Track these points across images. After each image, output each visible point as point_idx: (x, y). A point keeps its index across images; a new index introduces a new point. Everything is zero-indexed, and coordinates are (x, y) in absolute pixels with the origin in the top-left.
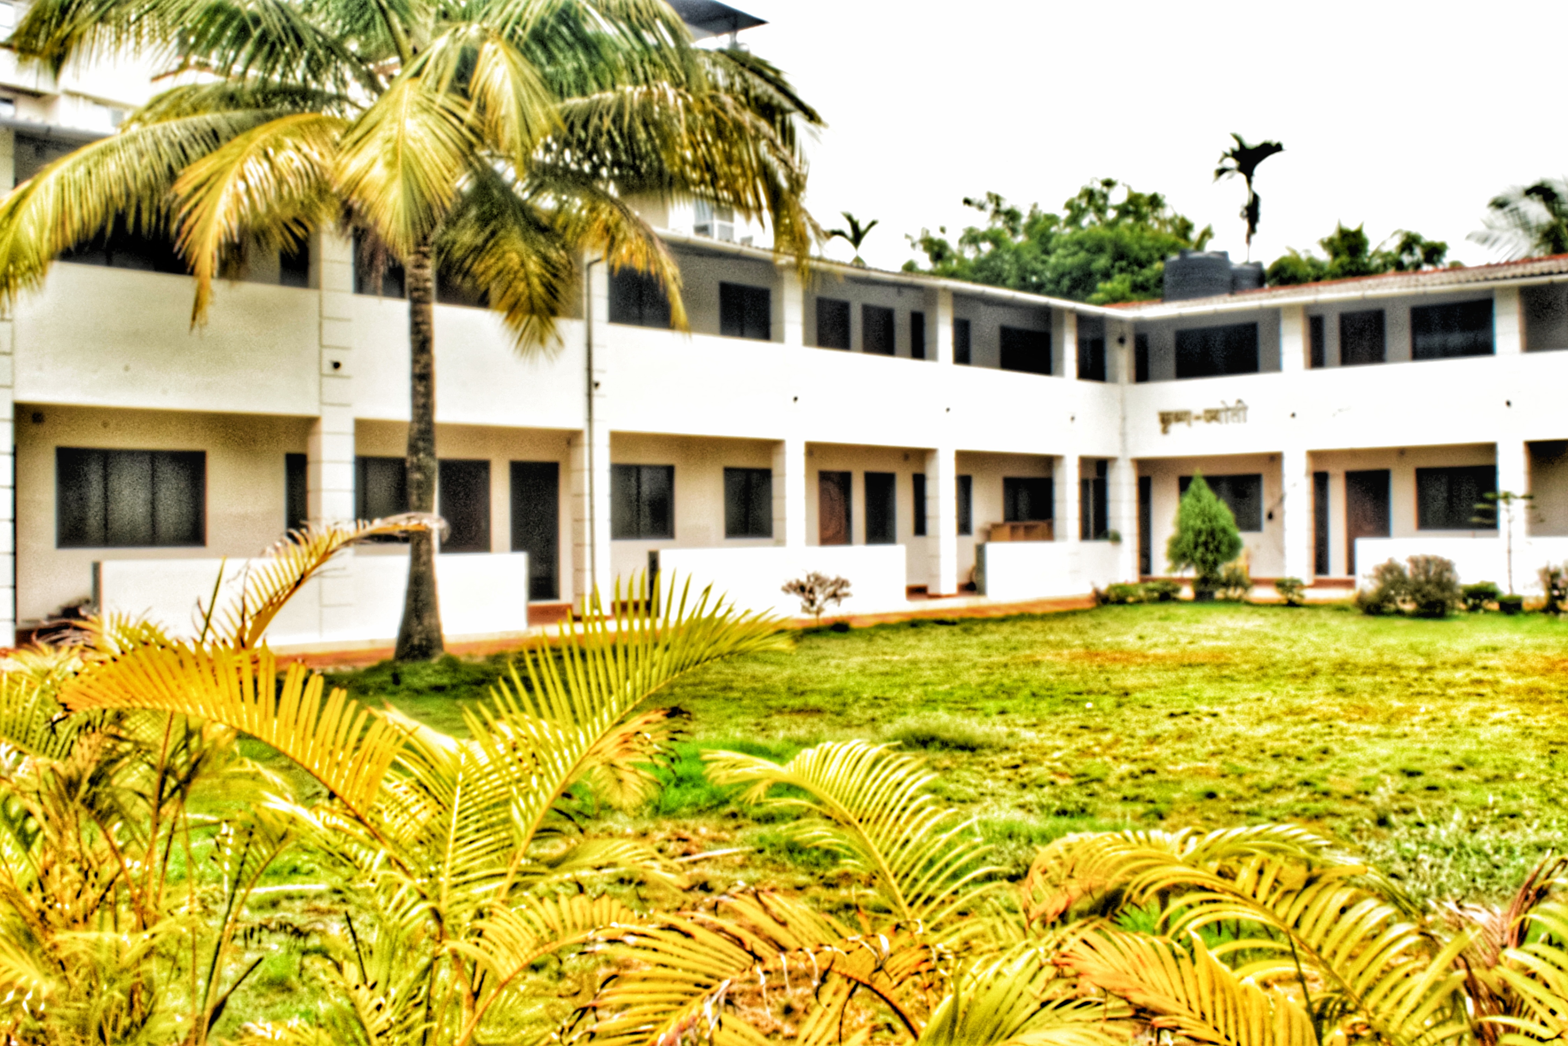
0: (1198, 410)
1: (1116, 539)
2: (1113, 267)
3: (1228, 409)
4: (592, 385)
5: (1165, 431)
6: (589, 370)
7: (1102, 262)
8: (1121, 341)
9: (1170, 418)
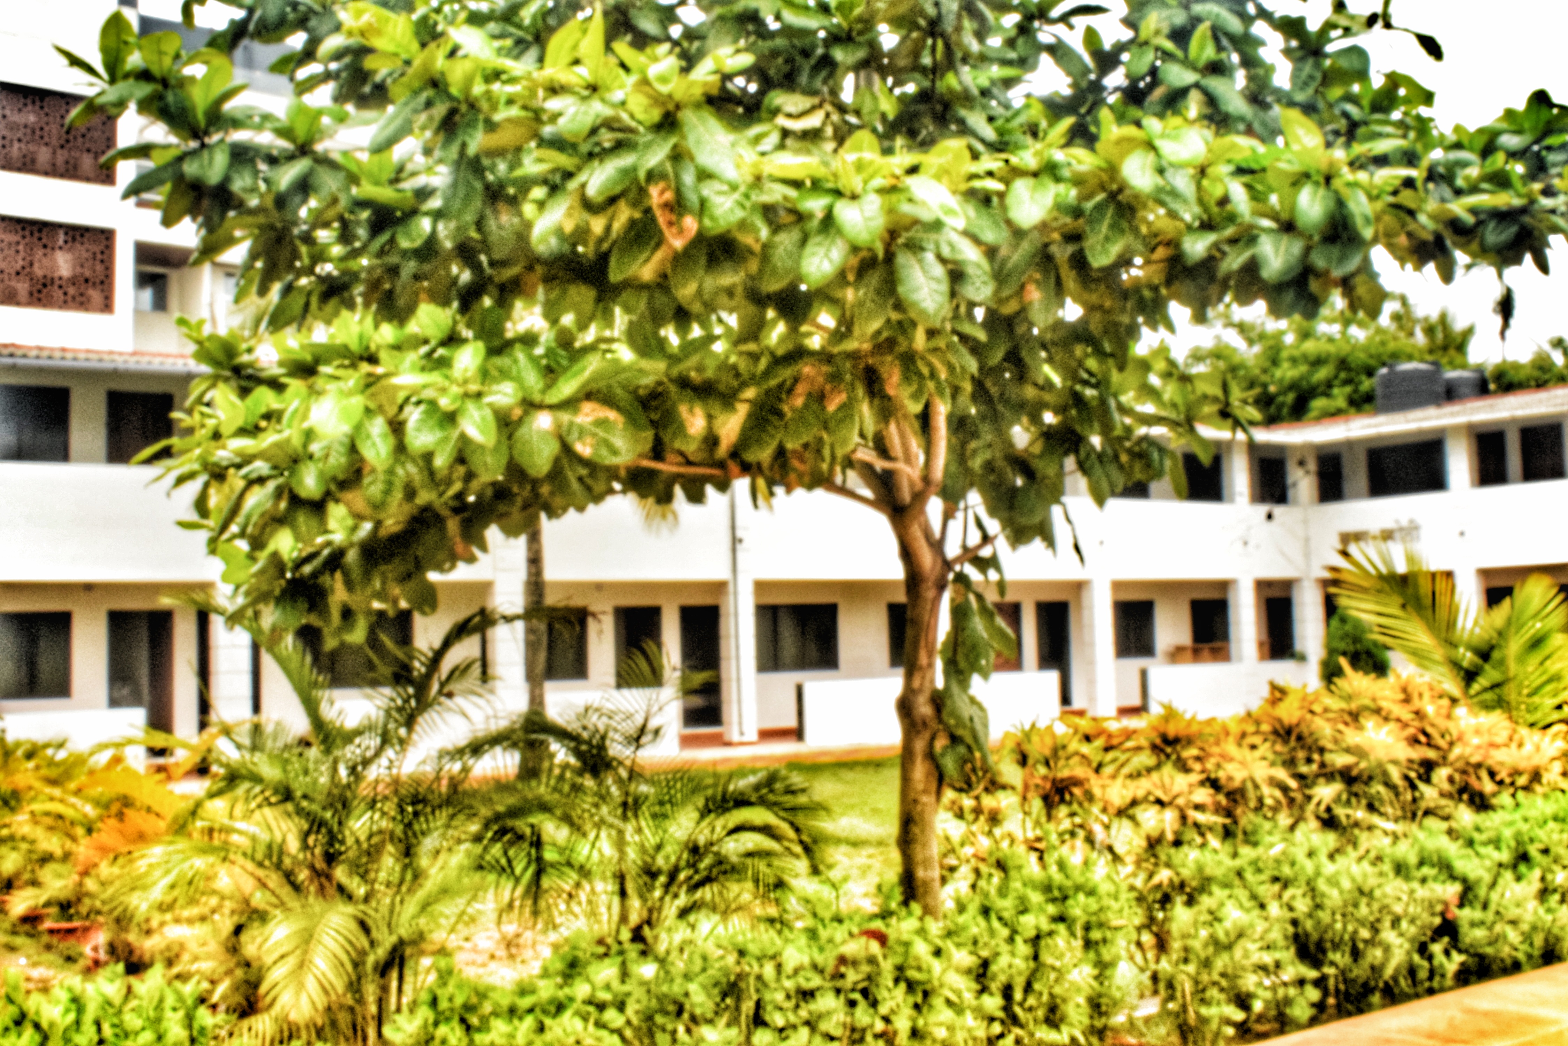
0: (1374, 530)
1: (1302, 658)
2: (1336, 377)
3: (1401, 529)
4: (735, 541)
6: (733, 528)
7: (1322, 374)
8: (1301, 464)
9: (1349, 538)
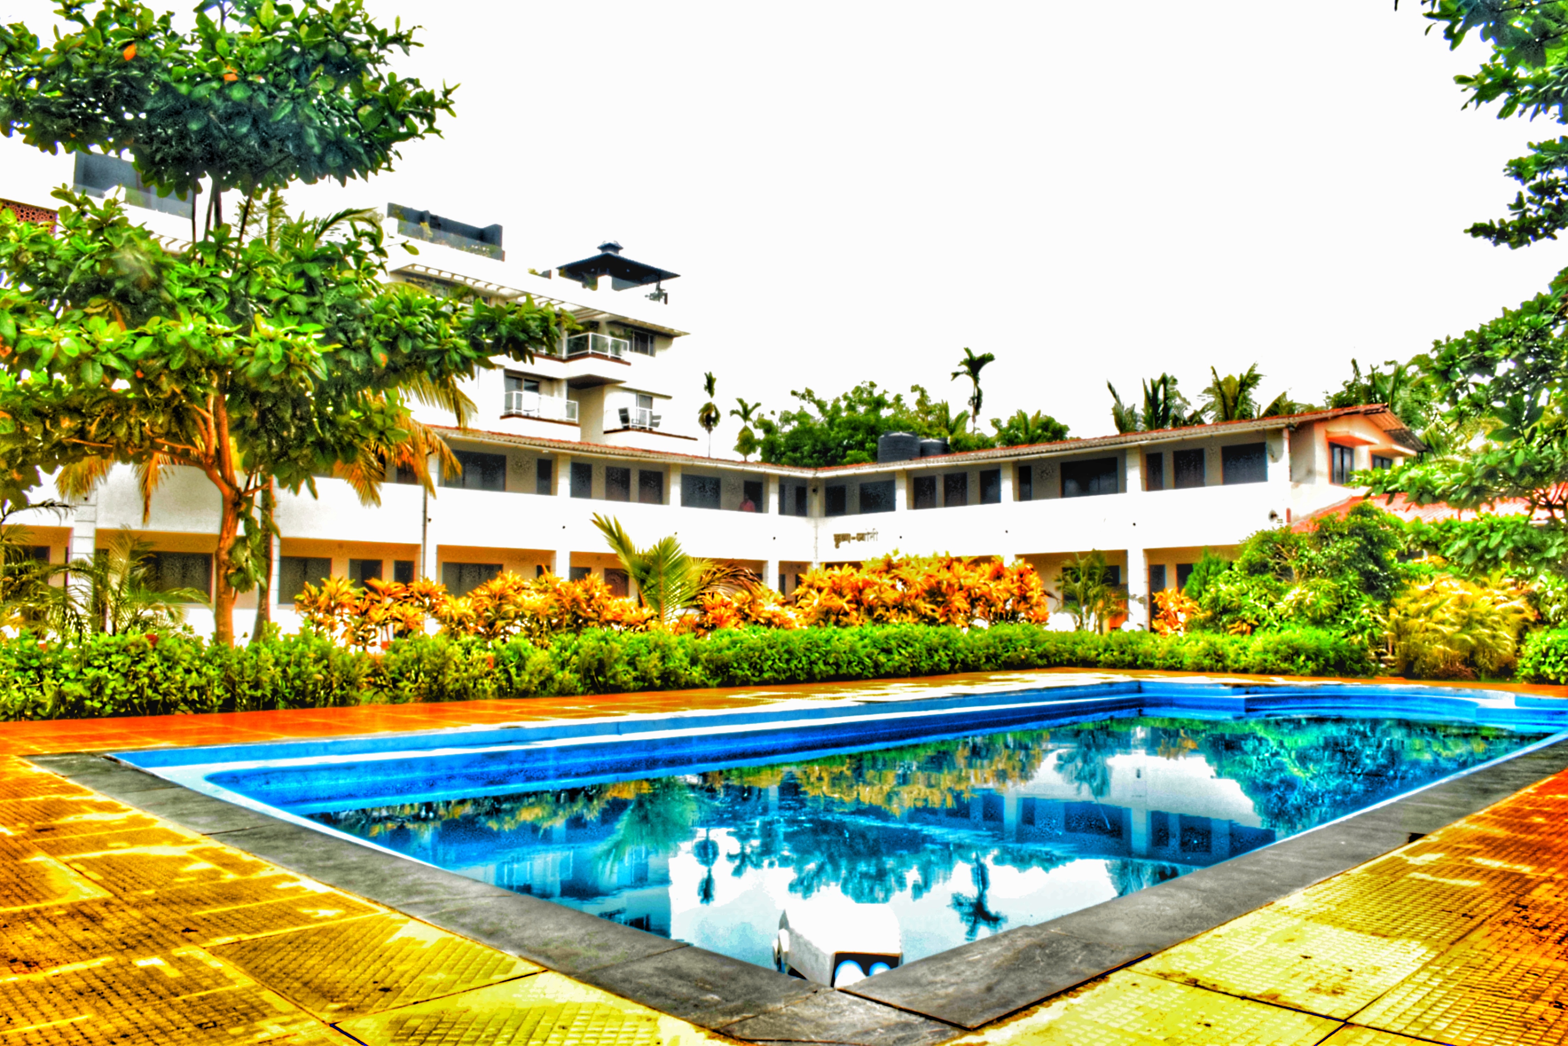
0: (854, 535)
3: (868, 533)
4: (426, 520)
5: (837, 546)
6: (425, 512)
8: (815, 491)
9: (840, 539)
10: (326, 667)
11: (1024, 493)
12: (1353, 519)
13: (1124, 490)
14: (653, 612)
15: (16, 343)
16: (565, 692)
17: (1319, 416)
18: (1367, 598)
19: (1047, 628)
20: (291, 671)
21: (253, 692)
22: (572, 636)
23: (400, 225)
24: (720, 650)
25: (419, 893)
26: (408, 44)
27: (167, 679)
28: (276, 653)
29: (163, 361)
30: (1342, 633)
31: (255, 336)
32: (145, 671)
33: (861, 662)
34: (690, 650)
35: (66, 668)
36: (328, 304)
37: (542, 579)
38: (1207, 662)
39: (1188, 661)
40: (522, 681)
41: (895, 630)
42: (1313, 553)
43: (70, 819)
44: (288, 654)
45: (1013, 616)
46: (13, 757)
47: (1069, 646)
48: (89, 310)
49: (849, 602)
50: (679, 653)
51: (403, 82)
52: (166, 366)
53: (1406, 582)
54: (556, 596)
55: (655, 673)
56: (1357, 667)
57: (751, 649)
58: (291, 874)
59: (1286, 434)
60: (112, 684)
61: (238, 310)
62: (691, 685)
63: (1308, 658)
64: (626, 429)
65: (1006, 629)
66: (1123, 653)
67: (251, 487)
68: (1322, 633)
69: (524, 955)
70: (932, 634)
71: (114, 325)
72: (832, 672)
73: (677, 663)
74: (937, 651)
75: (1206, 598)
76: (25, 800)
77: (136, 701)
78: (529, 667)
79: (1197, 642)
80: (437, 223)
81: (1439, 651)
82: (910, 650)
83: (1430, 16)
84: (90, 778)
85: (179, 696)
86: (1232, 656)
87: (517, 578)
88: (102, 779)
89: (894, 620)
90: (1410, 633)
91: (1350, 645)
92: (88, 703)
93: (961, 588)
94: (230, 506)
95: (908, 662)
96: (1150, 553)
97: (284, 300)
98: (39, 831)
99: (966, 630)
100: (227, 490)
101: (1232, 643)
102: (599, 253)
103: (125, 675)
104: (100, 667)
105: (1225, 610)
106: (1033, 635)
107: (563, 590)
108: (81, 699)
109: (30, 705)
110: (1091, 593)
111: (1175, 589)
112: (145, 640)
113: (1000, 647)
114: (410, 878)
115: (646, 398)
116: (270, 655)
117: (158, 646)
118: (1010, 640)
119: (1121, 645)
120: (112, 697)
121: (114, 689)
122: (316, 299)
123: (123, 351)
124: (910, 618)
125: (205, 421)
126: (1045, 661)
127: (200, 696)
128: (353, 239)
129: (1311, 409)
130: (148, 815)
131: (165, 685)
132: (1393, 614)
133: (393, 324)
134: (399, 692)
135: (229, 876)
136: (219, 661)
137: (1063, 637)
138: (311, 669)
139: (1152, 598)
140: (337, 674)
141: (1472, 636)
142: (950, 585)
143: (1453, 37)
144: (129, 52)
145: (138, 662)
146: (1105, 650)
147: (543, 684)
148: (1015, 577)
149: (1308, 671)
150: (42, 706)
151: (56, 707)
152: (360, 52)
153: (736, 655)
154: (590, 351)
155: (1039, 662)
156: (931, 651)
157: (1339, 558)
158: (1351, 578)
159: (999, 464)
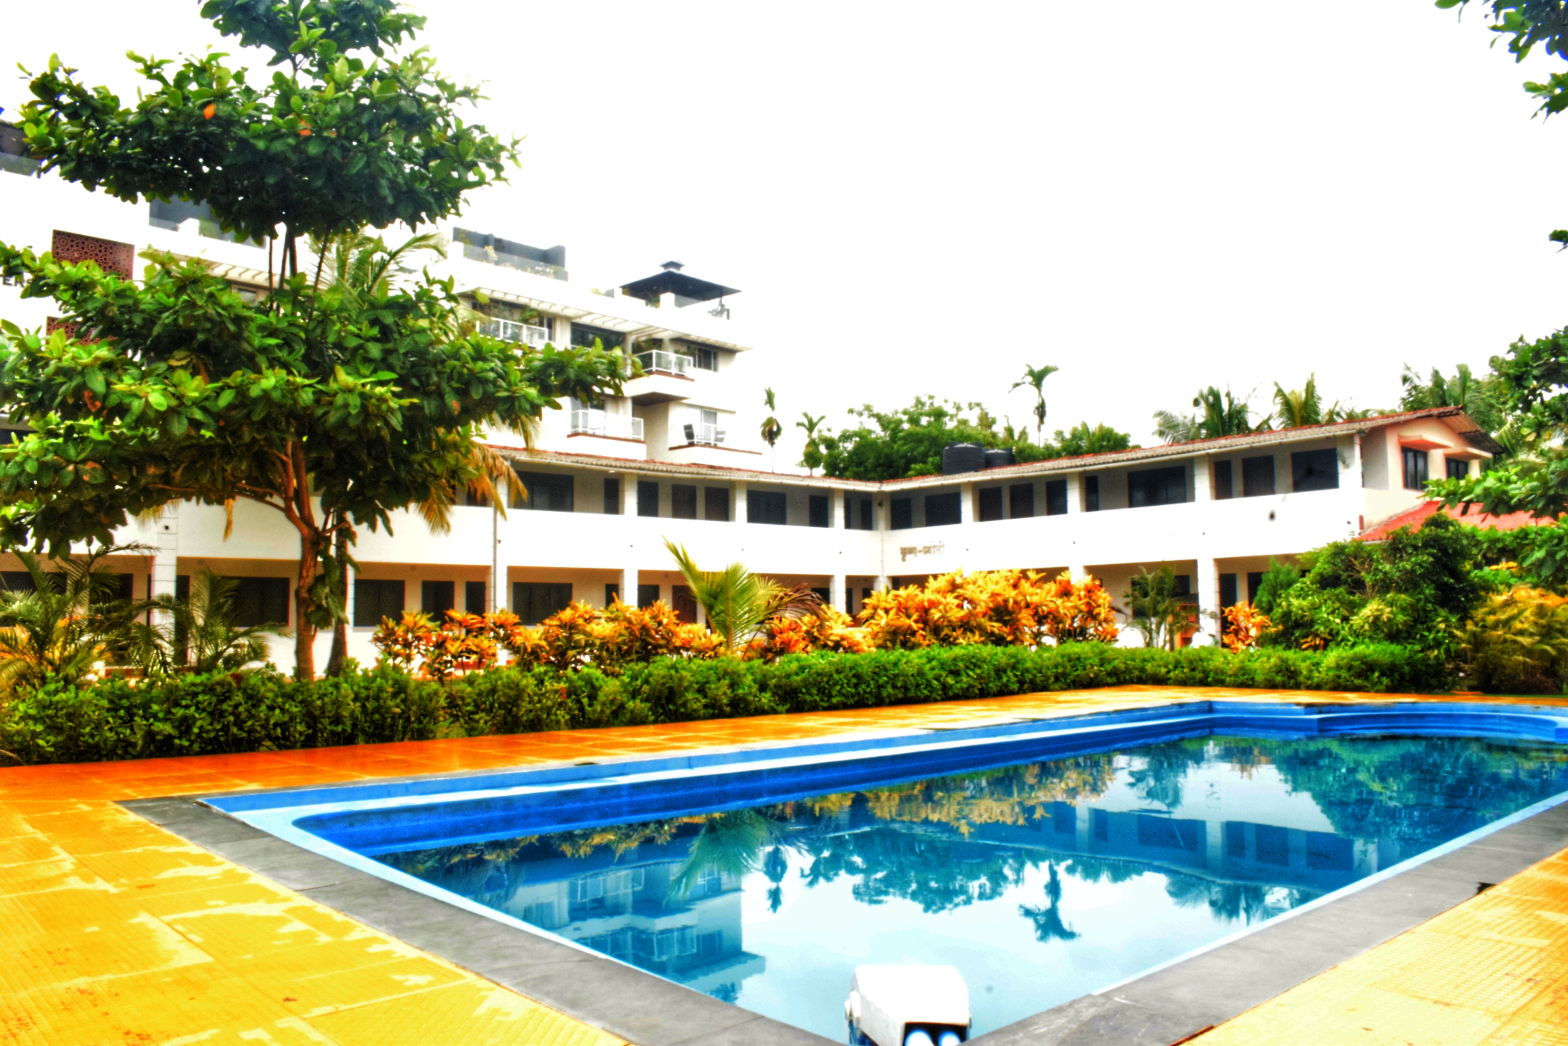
0: (920, 547)
3: (935, 547)
4: (496, 542)
5: (904, 560)
6: (495, 534)
8: (880, 504)
9: (906, 552)
10: (404, 701)
11: (1091, 504)
12: (1427, 531)
13: (1192, 499)
14: (722, 638)
15: (105, 397)
16: (636, 721)
17: (1391, 420)
18: (1443, 612)
19: (1117, 645)
20: (370, 705)
21: (333, 728)
22: (642, 665)
23: (465, 249)
24: (788, 676)
25: (505, 957)
26: (476, 97)
27: (251, 716)
28: (355, 688)
29: (245, 411)
30: (1417, 647)
31: (333, 386)
32: (230, 709)
33: (929, 684)
34: (759, 677)
35: (155, 707)
36: (402, 351)
37: (613, 607)
38: (1279, 679)
39: (1259, 678)
40: (594, 711)
41: (963, 652)
42: (1387, 567)
43: (169, 874)
44: (367, 688)
45: (1080, 634)
46: (109, 803)
47: (1138, 663)
48: (174, 363)
49: (916, 621)
50: (749, 679)
51: (469, 128)
52: (248, 416)
53: (1483, 593)
54: (625, 624)
55: (725, 701)
56: (1433, 682)
57: (819, 674)
58: (382, 935)
59: (1357, 440)
60: (199, 723)
61: (315, 357)
62: (761, 712)
63: (1383, 674)
64: (691, 445)
65: (1074, 647)
66: (1193, 670)
67: (329, 526)
68: (1396, 648)
69: (608, 1027)
70: (1000, 655)
71: (198, 379)
72: (900, 696)
73: (747, 690)
74: (1005, 672)
75: (1278, 612)
76: (124, 852)
77: (222, 739)
78: (601, 697)
79: (1269, 658)
80: (501, 246)
81: (1519, 663)
82: (978, 671)
83: (1495, 29)
84: (183, 827)
85: (263, 733)
86: (1305, 672)
87: (589, 607)
88: (196, 827)
89: (961, 640)
90: (1488, 644)
91: (1425, 660)
92: (177, 741)
93: (1028, 605)
94: (308, 546)
95: (977, 684)
96: (1220, 563)
97: (360, 347)
98: (140, 887)
99: (1034, 648)
100: (306, 530)
101: (1304, 660)
102: (662, 271)
103: (211, 714)
104: (187, 707)
105: (1298, 625)
106: (1102, 652)
107: (633, 618)
108: (170, 737)
109: (121, 744)
110: (1161, 607)
111: (1246, 602)
112: (229, 679)
113: (1068, 665)
114: (495, 940)
115: (710, 413)
116: (349, 691)
117: (243, 685)
118: (1079, 659)
119: (1191, 662)
120: (199, 735)
121: (201, 728)
122: (390, 346)
123: (207, 404)
124: (977, 637)
125: (284, 463)
126: (1114, 680)
127: (283, 732)
128: (425, 286)
129: (1382, 414)
130: (242, 869)
131: (249, 723)
132: (1470, 626)
133: (465, 371)
134: (475, 725)
135: (324, 938)
136: (300, 697)
137: (1133, 652)
138: (390, 703)
139: (1222, 612)
140: (414, 708)
141: (1553, 646)
142: (1016, 602)
143: (1519, 50)
144: (209, 111)
145: (224, 701)
146: (1176, 667)
147: (615, 714)
148: (1082, 593)
149: (1382, 687)
150: (134, 745)
151: (146, 745)
152: (430, 105)
153: (804, 680)
154: (654, 368)
155: (1109, 680)
156: (999, 671)
157: (1413, 571)
158: (1427, 591)
159: (1065, 475)
